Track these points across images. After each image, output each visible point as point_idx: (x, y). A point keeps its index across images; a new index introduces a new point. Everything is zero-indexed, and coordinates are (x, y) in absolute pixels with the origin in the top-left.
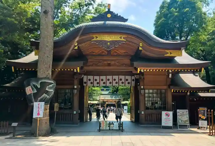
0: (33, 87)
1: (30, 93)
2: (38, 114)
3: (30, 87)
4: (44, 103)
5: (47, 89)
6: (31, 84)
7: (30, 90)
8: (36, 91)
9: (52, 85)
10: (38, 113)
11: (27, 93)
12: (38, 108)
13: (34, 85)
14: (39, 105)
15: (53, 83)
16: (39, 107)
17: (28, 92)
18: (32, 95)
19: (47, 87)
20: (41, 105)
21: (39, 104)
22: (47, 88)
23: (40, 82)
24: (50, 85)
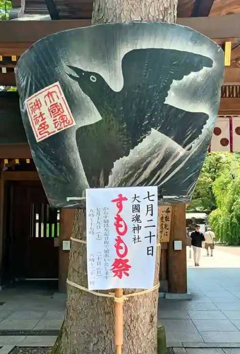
0: (76, 86)
1: (52, 130)
2: (121, 267)
3: (55, 88)
4: (154, 190)
5: (172, 100)
6: (65, 70)
7: (55, 109)
8: (94, 117)
9: (205, 69)
10: (117, 262)
11: (35, 128)
12: (118, 226)
13: (83, 77)
14: (120, 207)
15: (209, 63)
16: (119, 219)
17: (44, 126)
18: (73, 140)
19: (175, 83)
20: (136, 208)
21: (120, 200)
22: (171, 93)
23: (124, 50)
24: (193, 75)
